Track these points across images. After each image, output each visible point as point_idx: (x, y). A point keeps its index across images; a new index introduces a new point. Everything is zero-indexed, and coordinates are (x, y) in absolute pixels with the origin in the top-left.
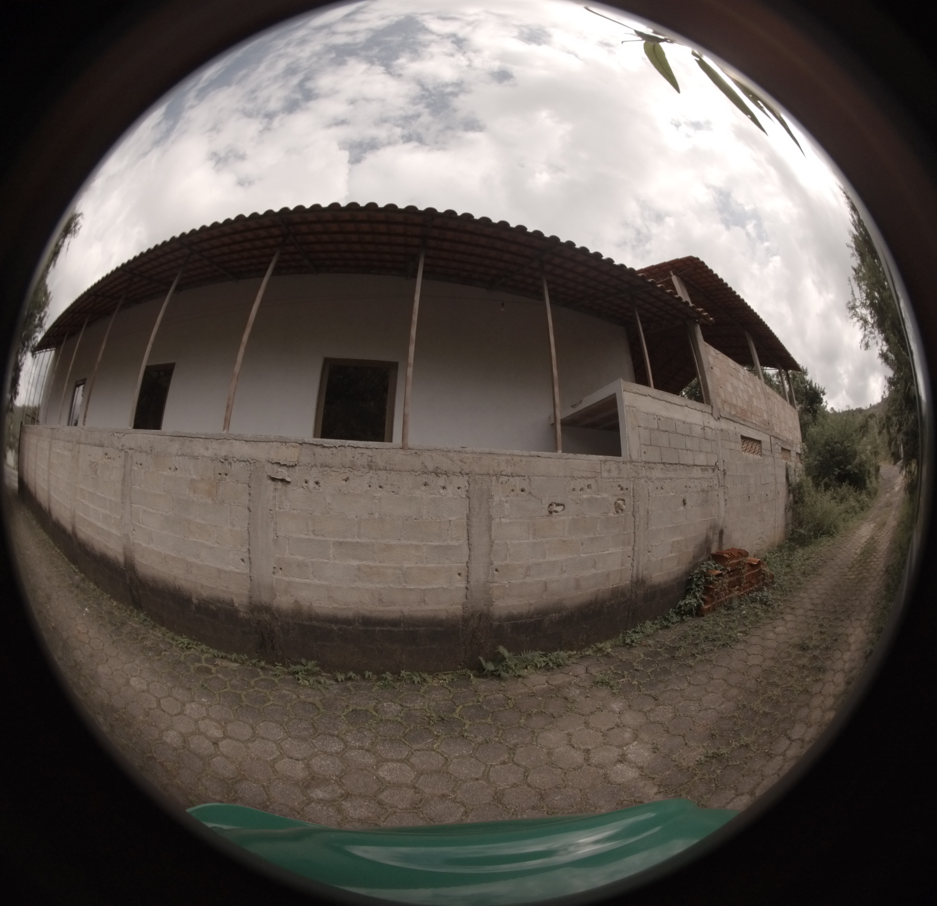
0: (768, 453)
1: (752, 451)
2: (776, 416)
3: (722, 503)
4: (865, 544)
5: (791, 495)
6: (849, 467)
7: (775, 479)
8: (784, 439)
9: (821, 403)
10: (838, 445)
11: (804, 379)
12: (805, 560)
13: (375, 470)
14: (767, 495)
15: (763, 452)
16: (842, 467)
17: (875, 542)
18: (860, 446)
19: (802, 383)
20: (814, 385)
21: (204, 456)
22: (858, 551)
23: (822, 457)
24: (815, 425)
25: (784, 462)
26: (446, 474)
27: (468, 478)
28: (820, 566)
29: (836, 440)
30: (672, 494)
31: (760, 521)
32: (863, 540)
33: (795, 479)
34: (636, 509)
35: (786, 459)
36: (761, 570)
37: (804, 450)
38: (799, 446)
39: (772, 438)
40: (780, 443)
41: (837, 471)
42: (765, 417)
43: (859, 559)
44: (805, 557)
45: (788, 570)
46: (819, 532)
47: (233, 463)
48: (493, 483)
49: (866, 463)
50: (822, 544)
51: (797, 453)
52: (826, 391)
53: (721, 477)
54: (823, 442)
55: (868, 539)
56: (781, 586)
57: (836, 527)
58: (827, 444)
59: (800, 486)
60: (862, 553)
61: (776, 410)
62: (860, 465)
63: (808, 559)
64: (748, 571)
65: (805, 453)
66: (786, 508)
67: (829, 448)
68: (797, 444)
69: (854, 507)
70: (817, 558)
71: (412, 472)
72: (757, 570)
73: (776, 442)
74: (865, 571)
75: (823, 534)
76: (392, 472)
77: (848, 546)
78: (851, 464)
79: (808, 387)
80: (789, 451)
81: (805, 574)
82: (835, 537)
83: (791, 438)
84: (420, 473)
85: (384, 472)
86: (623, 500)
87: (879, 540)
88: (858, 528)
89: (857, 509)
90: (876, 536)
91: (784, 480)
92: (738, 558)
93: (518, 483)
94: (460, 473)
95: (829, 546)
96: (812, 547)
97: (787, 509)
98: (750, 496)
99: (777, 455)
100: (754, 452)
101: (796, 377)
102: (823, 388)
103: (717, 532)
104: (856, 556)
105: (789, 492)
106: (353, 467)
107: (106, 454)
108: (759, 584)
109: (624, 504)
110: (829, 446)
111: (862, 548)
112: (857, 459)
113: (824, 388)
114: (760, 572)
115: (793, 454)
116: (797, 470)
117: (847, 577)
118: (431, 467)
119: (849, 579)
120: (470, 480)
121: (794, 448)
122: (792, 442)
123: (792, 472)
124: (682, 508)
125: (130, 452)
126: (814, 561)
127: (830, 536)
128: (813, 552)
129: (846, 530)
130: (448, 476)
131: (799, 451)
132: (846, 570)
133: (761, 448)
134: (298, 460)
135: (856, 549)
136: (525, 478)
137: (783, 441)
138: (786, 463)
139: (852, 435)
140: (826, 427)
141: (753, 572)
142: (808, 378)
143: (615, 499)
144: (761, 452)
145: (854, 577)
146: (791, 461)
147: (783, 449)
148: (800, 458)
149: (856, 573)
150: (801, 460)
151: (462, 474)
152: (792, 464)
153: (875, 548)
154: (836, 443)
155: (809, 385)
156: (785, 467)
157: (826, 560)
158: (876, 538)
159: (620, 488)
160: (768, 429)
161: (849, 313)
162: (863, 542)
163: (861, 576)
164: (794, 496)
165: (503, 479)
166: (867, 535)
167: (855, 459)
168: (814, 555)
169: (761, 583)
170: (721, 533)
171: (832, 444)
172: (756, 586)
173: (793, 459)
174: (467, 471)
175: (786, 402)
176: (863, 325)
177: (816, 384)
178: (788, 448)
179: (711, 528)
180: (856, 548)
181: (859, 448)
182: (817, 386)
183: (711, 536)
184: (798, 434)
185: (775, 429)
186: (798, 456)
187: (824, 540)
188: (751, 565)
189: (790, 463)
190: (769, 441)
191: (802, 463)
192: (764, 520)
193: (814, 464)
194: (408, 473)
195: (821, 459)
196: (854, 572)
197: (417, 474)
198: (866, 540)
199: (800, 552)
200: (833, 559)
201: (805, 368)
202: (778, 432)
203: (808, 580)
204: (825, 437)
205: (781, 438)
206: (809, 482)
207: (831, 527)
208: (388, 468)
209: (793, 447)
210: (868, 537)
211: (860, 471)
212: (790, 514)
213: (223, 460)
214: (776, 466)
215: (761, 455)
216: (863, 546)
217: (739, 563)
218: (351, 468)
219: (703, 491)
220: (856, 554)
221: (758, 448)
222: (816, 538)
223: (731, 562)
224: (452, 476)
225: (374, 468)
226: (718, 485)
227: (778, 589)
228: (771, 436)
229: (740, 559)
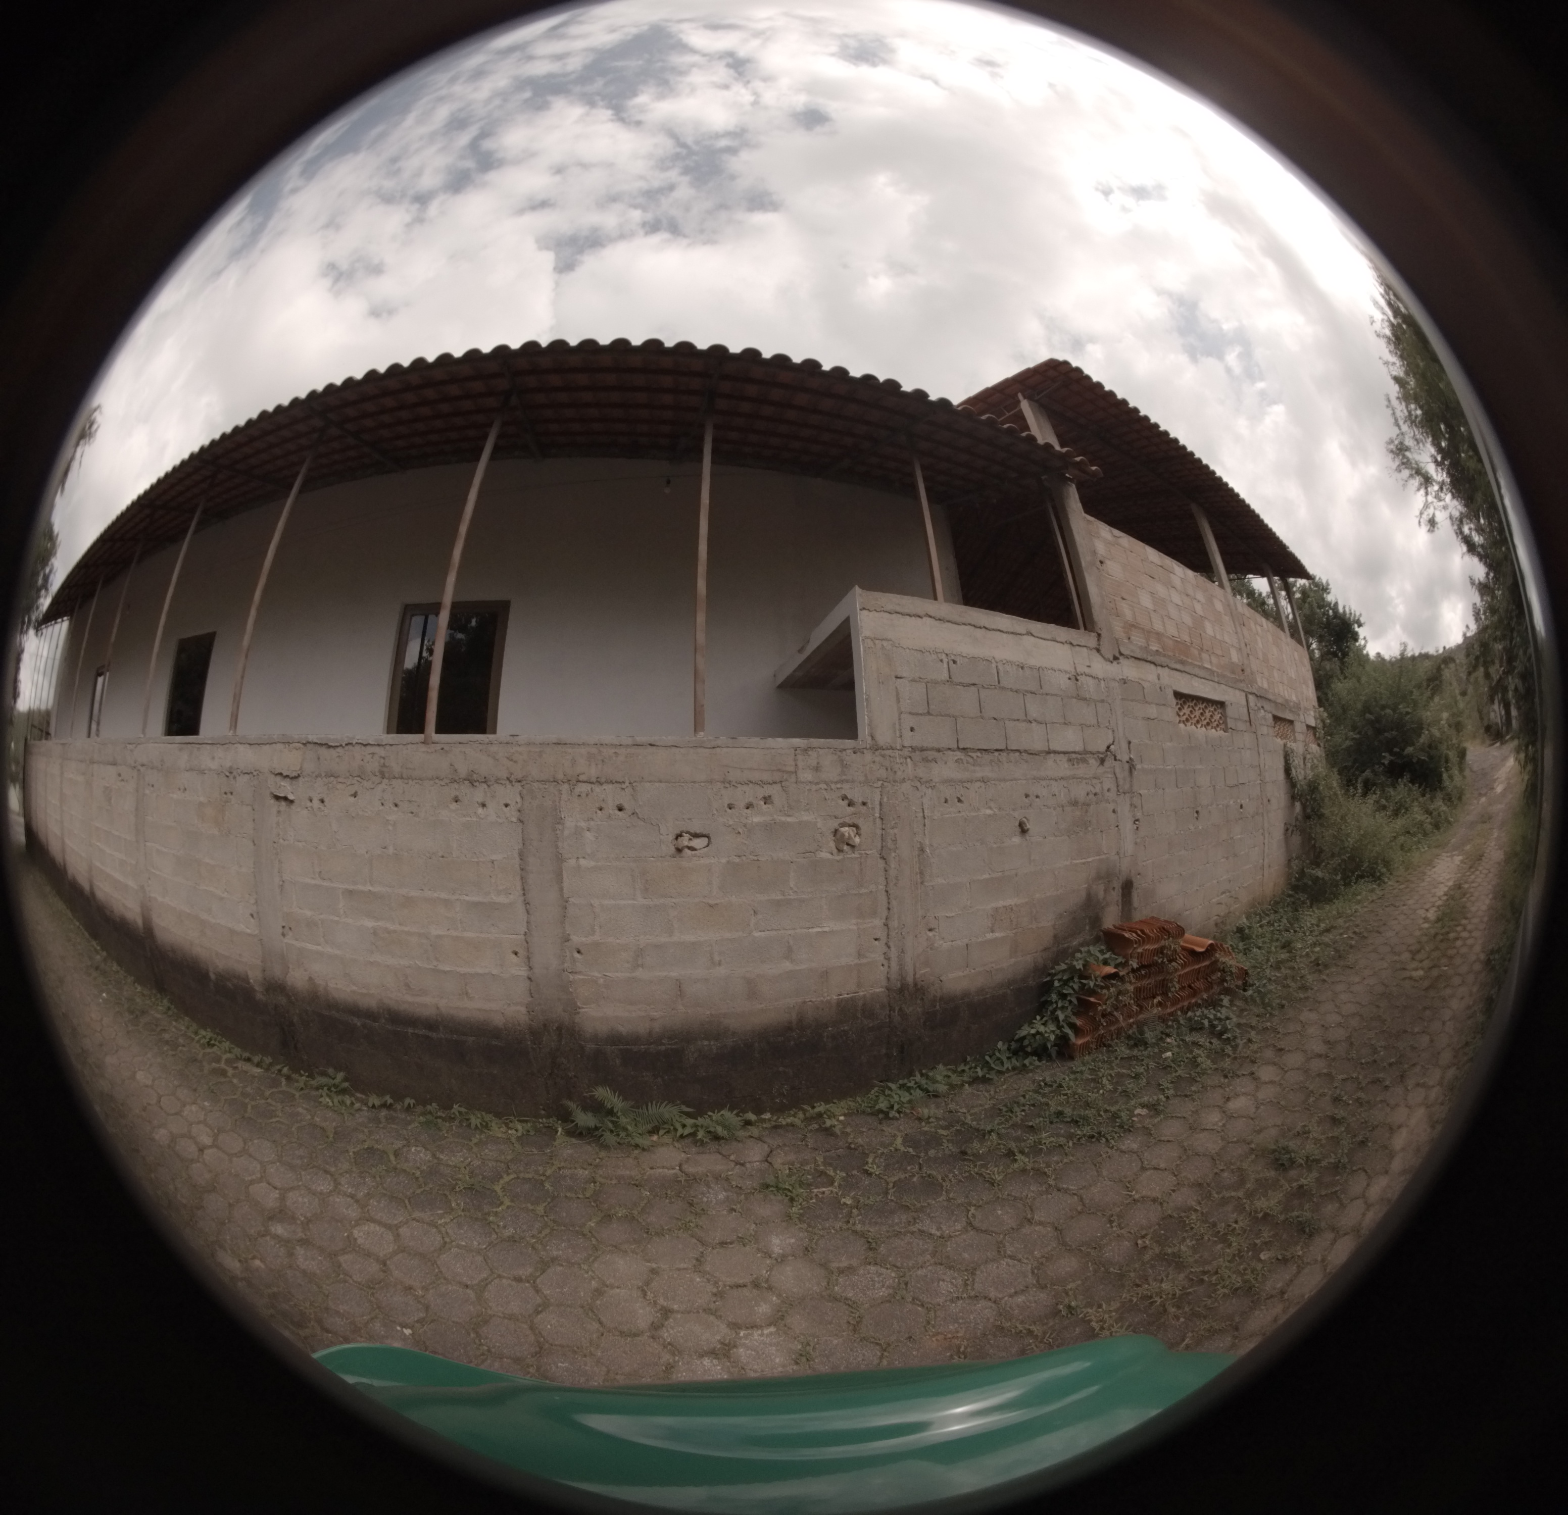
0: (1241, 726)
1: (1205, 723)
2: (1261, 656)
3: (1128, 826)
4: (1445, 898)
5: (1298, 805)
6: (1409, 750)
7: (1260, 775)
8: (1279, 700)
9: (1356, 640)
10: (1388, 711)
11: (1323, 599)
12: (1321, 933)
13: (389, 779)
14: (1241, 807)
15: (1231, 723)
16: (1396, 750)
17: (1464, 895)
18: (1429, 713)
19: (1320, 607)
20: (1341, 610)
21: (210, 770)
22: (1432, 915)
23: (1359, 733)
24: (1345, 678)
25: (1280, 742)
26: (485, 782)
27: (520, 788)
28: (1351, 947)
29: (1383, 702)
30: (989, 812)
31: (1227, 858)
32: (1441, 890)
33: (1301, 773)
34: (890, 844)
35: (1283, 736)
36: (1217, 961)
37: (1323, 721)
38: (1312, 713)
39: (1251, 697)
40: (1268, 706)
41: (1387, 758)
42: (1235, 657)
43: (1433, 931)
44: (1323, 925)
45: (1284, 955)
46: (1353, 873)
47: (238, 777)
48: (565, 797)
49: (1441, 743)
50: (1359, 898)
51: (1308, 727)
52: (1362, 620)
53: (1122, 774)
54: (1359, 706)
55: (1450, 889)
56: (1262, 995)
57: (1387, 863)
58: (1367, 709)
59: (1313, 787)
60: (1439, 920)
61: (1260, 645)
62: (1430, 747)
63: (1328, 930)
64: (1184, 966)
65: (1324, 726)
66: (1287, 830)
67: (1372, 717)
68: (1306, 709)
69: (1421, 824)
70: (1348, 928)
71: (437, 781)
72: (1207, 963)
73: (1259, 705)
74: (1444, 961)
75: (1362, 877)
76: (410, 781)
77: (1410, 902)
78: (1413, 744)
79: (1331, 612)
80: (1291, 722)
81: (1318, 965)
82: (1385, 883)
83: (1294, 698)
84: (448, 781)
85: (400, 781)
86: (855, 826)
87: (1472, 890)
88: (1430, 864)
89: (1428, 827)
90: (1466, 883)
91: (1281, 776)
92: (1158, 940)
93: (610, 795)
94: (508, 779)
95: (1373, 901)
96: (1338, 904)
97: (1290, 831)
98: (1199, 809)
99: (1265, 730)
100: (1208, 724)
101: (1309, 597)
102: (1357, 614)
103: (1117, 884)
104: (1426, 925)
105: (1293, 798)
106: (361, 775)
107: (119, 775)
108: (1212, 991)
109: (858, 834)
110: (1371, 713)
111: (1438, 907)
112: (1423, 736)
113: (1361, 615)
114: (1215, 967)
115: (1299, 727)
116: (1308, 756)
117: (1407, 974)
118: (463, 771)
119: (1411, 978)
120: (525, 792)
121: (1302, 717)
122: (1298, 706)
123: (1297, 762)
124: (1017, 840)
125: (142, 769)
126: (1341, 934)
127: (1375, 881)
128: (1340, 915)
129: (1407, 869)
130: (489, 786)
131: (1313, 723)
132: (1406, 956)
133: (1224, 716)
134: (301, 769)
135: (1427, 910)
136: (624, 786)
137: (1275, 702)
138: (1285, 745)
139: (1412, 692)
140: (1364, 679)
141: (1197, 967)
142: (1330, 598)
143: (835, 824)
144: (1225, 723)
145: (1421, 973)
146: (1295, 741)
147: (1276, 719)
148: (1315, 735)
149: (1426, 964)
150: (1317, 739)
151: (511, 782)
152: (1297, 747)
153: (1464, 907)
154: (1383, 707)
155: (1333, 610)
156: (1282, 753)
157: (1365, 934)
158: (1466, 886)
159: (846, 802)
160: (1241, 681)
161: (1394, 459)
162: (1442, 893)
163: (1435, 973)
164: (1304, 807)
165: (583, 788)
166: (1448, 880)
167: (1420, 736)
168: (1340, 921)
169: (1216, 989)
170: (1128, 887)
171: (1377, 709)
172: (1205, 996)
173: (1300, 737)
174: (519, 777)
175: (1282, 633)
176: (1421, 484)
177: (1344, 607)
178: (1289, 716)
179: (1099, 877)
180: (1427, 906)
181: (1427, 715)
182: (1347, 611)
183: (1101, 894)
184: (1310, 692)
185: (1259, 680)
186: (1311, 733)
187: (1364, 889)
188: (1193, 953)
189: (1291, 745)
190: (1244, 703)
191: (1319, 745)
192: (1235, 855)
193: (1344, 746)
194: (432, 782)
195: (1357, 736)
196: (1421, 961)
197: (443, 783)
198: (1446, 889)
199: (1310, 917)
200: (1379, 932)
201: (1324, 582)
202: (1265, 686)
203: (1324, 981)
204: (1363, 698)
205: (1271, 697)
206: (1335, 781)
207: (1376, 863)
208: (404, 776)
209: (1299, 715)
210: (1450, 883)
211: (1431, 758)
212: (1296, 839)
213: (228, 774)
214: (1261, 751)
215: (1225, 731)
216: (1440, 903)
217: (1161, 951)
218: (359, 776)
219: (1074, 803)
220: (1426, 919)
221: (1217, 717)
222: (1347, 884)
223: (1140, 950)
224: (496, 785)
225: (387, 775)
226: (1114, 789)
227: (1255, 1001)
228: (1247, 694)
229: (1163, 943)
